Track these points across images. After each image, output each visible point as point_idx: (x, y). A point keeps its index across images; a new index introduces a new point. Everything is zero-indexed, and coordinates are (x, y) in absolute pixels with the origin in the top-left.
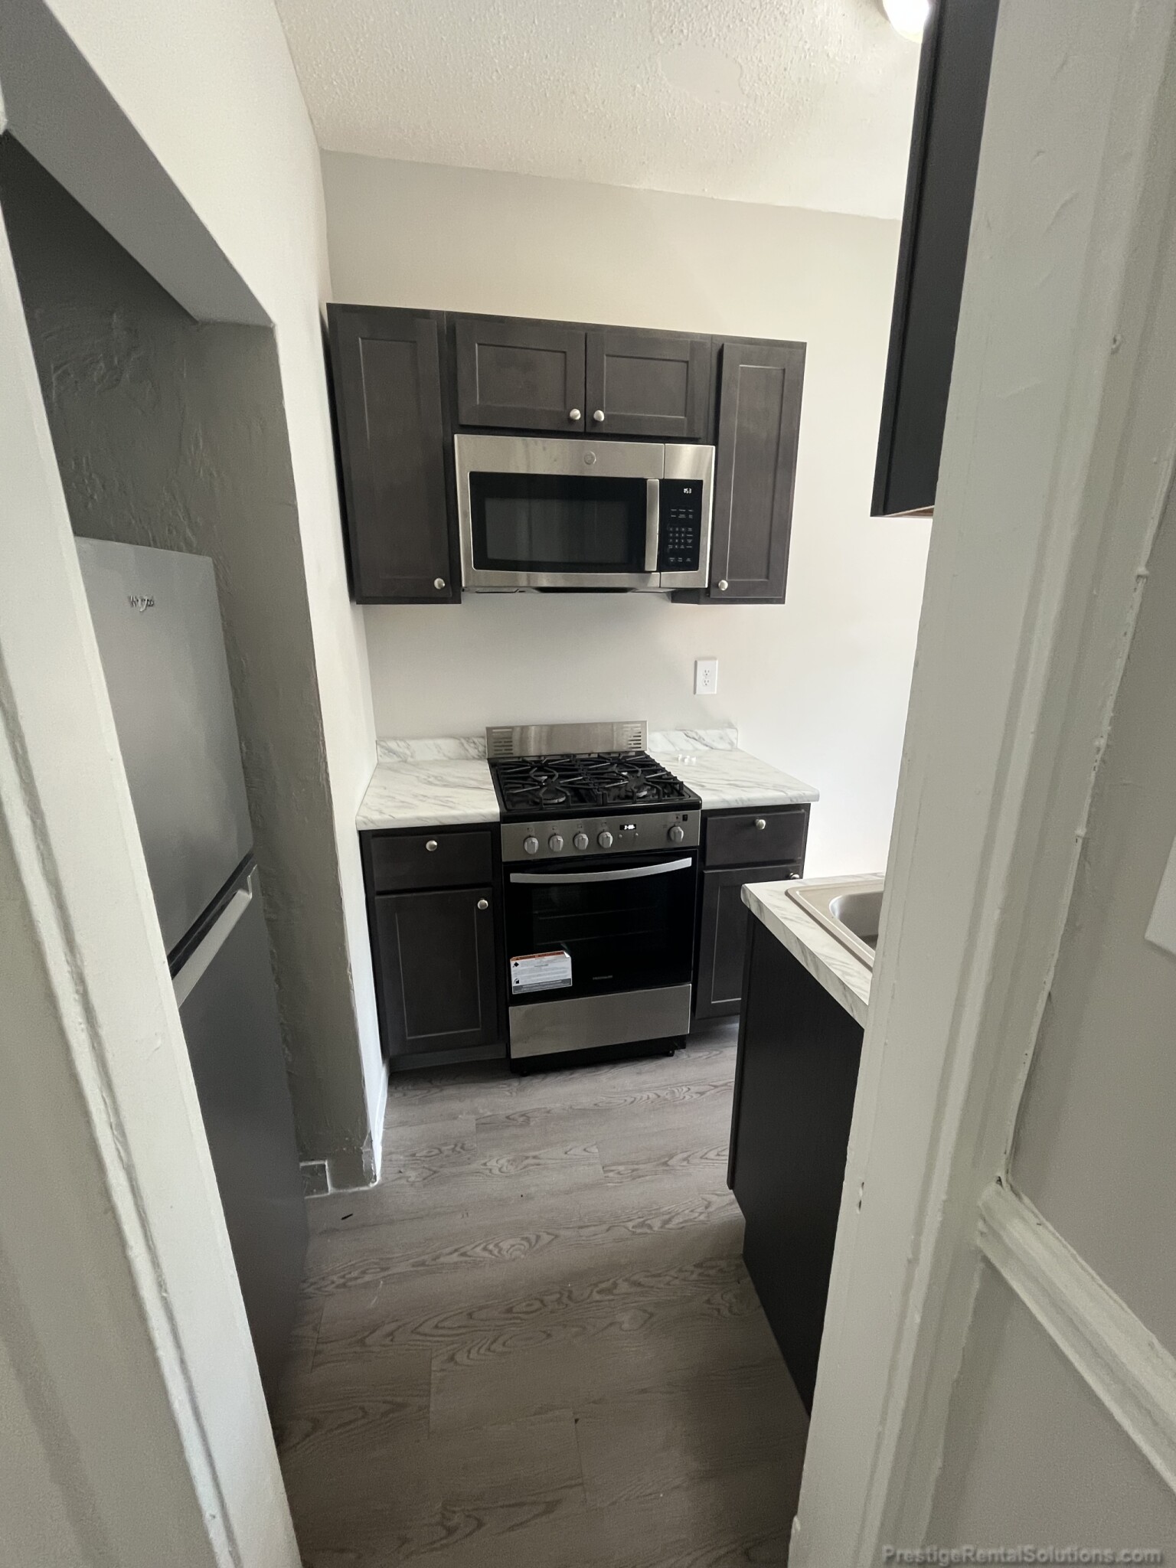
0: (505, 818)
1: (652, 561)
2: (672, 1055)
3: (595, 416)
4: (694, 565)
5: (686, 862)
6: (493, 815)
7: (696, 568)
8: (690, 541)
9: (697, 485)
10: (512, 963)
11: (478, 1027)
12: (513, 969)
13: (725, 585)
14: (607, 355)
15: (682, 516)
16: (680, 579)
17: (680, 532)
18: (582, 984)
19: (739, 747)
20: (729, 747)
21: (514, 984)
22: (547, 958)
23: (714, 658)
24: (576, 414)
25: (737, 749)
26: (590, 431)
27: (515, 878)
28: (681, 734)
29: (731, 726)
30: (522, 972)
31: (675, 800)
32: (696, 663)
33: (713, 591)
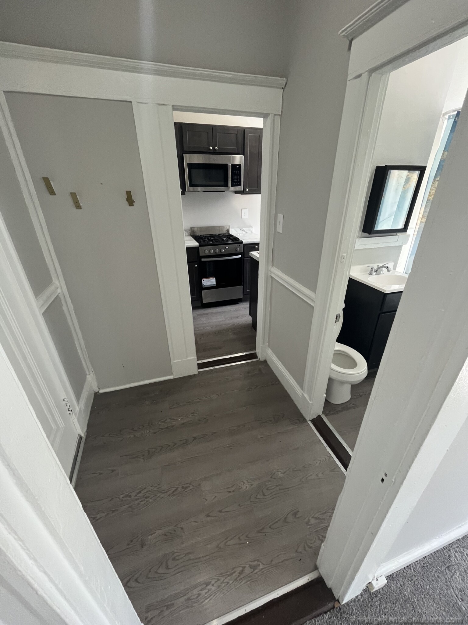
0: (200, 245)
1: (230, 184)
2: (239, 304)
3: (215, 148)
4: (240, 185)
5: (240, 256)
6: (198, 245)
7: (240, 186)
8: (239, 179)
9: (240, 165)
10: (203, 280)
11: (195, 296)
12: (203, 281)
13: (247, 190)
14: (218, 133)
15: (236, 173)
16: (238, 188)
17: (236, 177)
18: (218, 285)
19: (254, 232)
20: (251, 232)
21: (203, 285)
22: (210, 279)
23: (246, 209)
24: (211, 148)
25: (253, 233)
26: (214, 152)
27: (203, 260)
28: (239, 229)
29: (251, 227)
30: (205, 282)
31: (238, 242)
32: (242, 210)
33: (245, 191)
